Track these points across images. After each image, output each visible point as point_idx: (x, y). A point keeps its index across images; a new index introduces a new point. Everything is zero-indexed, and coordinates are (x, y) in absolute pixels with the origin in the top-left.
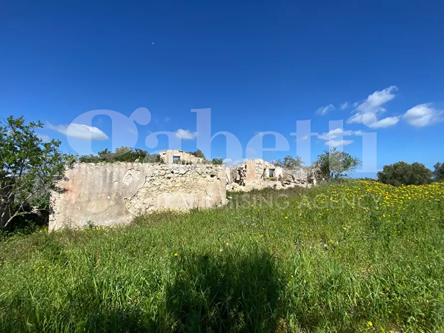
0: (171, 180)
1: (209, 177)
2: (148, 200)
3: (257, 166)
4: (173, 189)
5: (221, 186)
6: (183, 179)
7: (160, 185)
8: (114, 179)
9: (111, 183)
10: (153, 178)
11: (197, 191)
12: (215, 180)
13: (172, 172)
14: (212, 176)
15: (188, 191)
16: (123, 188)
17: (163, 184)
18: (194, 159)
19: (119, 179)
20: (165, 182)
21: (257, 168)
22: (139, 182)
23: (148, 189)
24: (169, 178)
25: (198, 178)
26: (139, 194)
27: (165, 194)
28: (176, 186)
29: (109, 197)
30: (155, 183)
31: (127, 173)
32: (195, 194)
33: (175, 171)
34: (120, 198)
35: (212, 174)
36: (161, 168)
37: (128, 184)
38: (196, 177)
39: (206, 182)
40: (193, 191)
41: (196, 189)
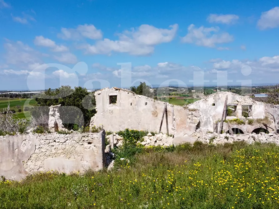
0: (55, 147)
1: (86, 145)
2: (39, 163)
4: (56, 155)
5: (97, 153)
6: (63, 146)
7: (46, 151)
8: (15, 147)
9: (13, 151)
10: (41, 146)
11: (76, 157)
12: (92, 146)
13: (55, 141)
14: (90, 143)
15: (68, 157)
16: (21, 154)
17: (48, 151)
19: (18, 147)
20: (49, 149)
22: (31, 150)
23: (37, 154)
24: (53, 146)
25: (76, 145)
26: (32, 158)
27: (50, 158)
28: (58, 152)
29: (13, 160)
30: (42, 150)
31: (23, 143)
32: (75, 159)
33: (56, 140)
34: (20, 161)
35: (89, 141)
36: (46, 139)
37: (24, 151)
38: (73, 145)
39: (83, 148)
40: (73, 157)
41: (74, 155)
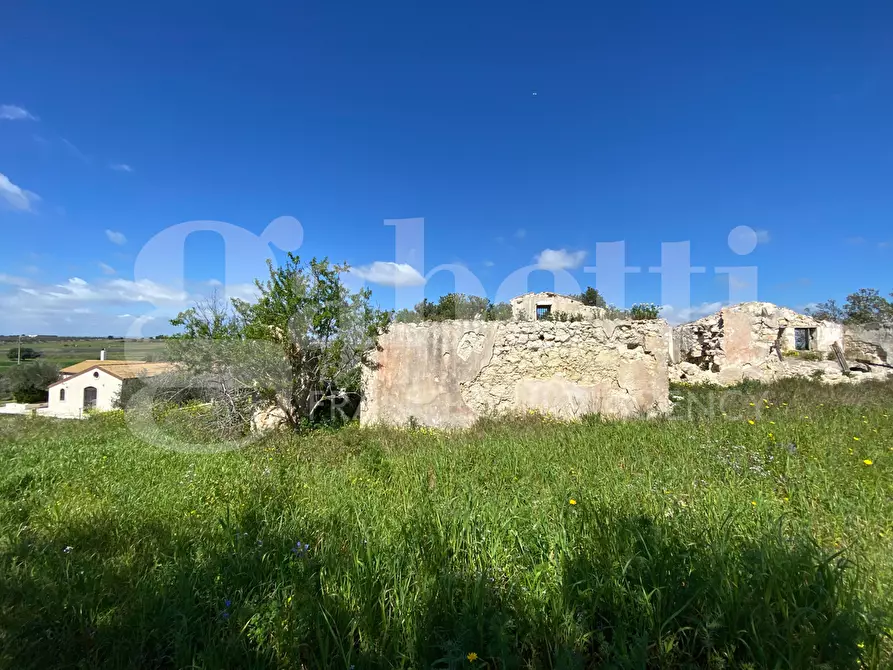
0: (539, 352)
1: (622, 348)
2: (499, 390)
3: (758, 320)
4: (544, 370)
6: (564, 351)
7: (518, 362)
8: (445, 348)
9: (440, 356)
10: (507, 348)
11: (596, 378)
12: (639, 355)
13: (542, 338)
14: (632, 346)
15: (575, 377)
16: (458, 365)
17: (523, 361)
18: (587, 311)
19: (451, 351)
20: (527, 356)
21: (756, 327)
22: (483, 356)
23: (497, 368)
24: (536, 350)
25: (598, 349)
26: (483, 377)
27: (528, 379)
28: (549, 365)
29: (437, 380)
30: (508, 357)
31: (464, 339)
32: (593, 385)
33: (546, 336)
34: (454, 381)
35: (631, 341)
36: (519, 330)
37: (465, 359)
38: (591, 348)
39: (616, 358)
40: (587, 378)
41: (593, 373)
